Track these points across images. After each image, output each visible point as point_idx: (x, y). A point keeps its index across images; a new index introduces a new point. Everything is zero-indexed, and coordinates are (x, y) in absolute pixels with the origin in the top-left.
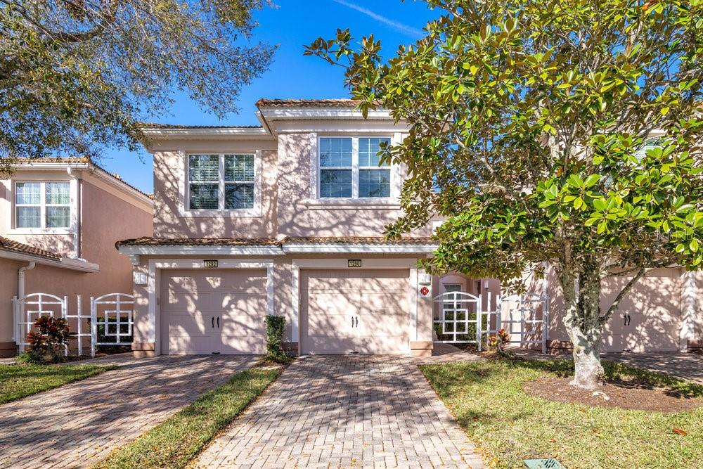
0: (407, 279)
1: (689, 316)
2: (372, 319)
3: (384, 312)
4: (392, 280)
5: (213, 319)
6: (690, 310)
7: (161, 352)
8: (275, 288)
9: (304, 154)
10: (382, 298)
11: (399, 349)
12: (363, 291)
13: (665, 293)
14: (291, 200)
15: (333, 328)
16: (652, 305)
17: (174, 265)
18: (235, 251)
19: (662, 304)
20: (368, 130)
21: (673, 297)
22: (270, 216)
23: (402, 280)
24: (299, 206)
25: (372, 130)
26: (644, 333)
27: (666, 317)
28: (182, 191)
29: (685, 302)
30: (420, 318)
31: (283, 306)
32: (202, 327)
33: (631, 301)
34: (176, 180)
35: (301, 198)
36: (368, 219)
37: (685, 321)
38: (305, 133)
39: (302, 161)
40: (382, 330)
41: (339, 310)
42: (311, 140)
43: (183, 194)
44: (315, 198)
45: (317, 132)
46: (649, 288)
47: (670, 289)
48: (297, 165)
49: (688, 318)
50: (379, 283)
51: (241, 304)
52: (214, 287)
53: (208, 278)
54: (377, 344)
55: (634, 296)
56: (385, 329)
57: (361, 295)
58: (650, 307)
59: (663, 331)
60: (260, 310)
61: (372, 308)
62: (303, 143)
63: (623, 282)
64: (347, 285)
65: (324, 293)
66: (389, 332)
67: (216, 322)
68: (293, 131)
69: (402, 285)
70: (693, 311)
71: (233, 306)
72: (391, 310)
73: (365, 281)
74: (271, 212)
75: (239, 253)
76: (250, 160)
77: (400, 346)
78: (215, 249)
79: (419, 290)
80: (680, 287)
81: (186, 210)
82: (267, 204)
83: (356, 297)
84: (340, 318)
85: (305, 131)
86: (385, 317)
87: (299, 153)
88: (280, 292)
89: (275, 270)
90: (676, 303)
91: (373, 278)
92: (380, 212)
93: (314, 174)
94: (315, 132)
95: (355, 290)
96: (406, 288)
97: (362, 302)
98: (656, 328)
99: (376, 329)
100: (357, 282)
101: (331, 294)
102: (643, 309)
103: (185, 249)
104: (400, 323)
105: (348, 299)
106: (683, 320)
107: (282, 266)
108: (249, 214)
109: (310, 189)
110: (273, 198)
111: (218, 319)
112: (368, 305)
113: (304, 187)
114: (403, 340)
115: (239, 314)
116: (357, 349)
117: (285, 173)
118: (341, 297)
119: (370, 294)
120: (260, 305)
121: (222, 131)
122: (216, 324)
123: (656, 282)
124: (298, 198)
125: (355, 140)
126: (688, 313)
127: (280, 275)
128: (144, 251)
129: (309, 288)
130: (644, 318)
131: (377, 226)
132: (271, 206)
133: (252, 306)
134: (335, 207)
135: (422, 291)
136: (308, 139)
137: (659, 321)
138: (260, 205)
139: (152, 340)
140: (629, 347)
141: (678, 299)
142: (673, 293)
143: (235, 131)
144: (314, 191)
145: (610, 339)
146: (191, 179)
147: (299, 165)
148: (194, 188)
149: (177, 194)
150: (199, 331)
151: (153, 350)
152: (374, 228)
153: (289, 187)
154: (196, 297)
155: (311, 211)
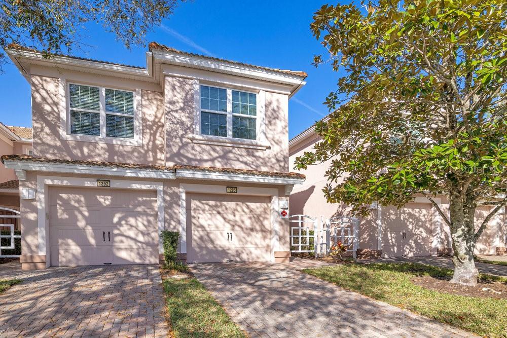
0: (269, 204)
1: (438, 234)
2: (242, 234)
3: (252, 230)
4: (258, 205)
5: (104, 233)
6: (439, 230)
7: (51, 264)
8: (165, 208)
9: (188, 97)
10: (250, 218)
11: (264, 258)
12: (236, 213)
13: (423, 219)
14: (178, 134)
15: (212, 242)
16: (417, 227)
17: (65, 183)
18: (129, 173)
19: (421, 226)
20: (240, 85)
21: (428, 222)
22: (150, 147)
23: (265, 204)
24: (184, 140)
25: (244, 86)
26: (413, 244)
27: (424, 235)
28: (63, 115)
29: (435, 225)
30: (281, 234)
31: (173, 223)
32: (92, 241)
33: (406, 224)
34: (56, 104)
35: (186, 133)
36: (241, 155)
37: (436, 237)
38: (188, 79)
39: (187, 101)
40: (251, 243)
41: (217, 227)
42: (194, 85)
43: (65, 119)
44: (199, 134)
45: (199, 80)
46: (416, 216)
47: (426, 217)
48: (182, 105)
49: (438, 235)
50: (248, 207)
51: (132, 221)
52: (104, 205)
53: (98, 197)
54: (247, 254)
55: (408, 221)
56: (253, 243)
57: (234, 216)
58: (416, 228)
59: (422, 243)
60: (149, 226)
61: (243, 226)
62: (187, 87)
63: (402, 211)
64: (224, 207)
65: (205, 213)
66: (256, 244)
67: (107, 236)
68: (179, 75)
69: (265, 209)
70: (440, 231)
71: (123, 222)
72: (258, 228)
73: (237, 205)
74: (151, 143)
75: (133, 175)
76: (130, 97)
77: (265, 255)
78: (110, 170)
79: (280, 213)
80: (431, 216)
81: (67, 134)
82: (148, 136)
83: (231, 217)
84: (218, 233)
85: (189, 77)
86: (254, 234)
87: (184, 95)
88: (170, 211)
89: (165, 193)
90: (429, 226)
91: (243, 202)
92: (250, 150)
93: (197, 114)
94: (197, 79)
95: (230, 211)
96: (268, 211)
97: (235, 221)
98: (419, 241)
99: (247, 242)
100: (231, 205)
101: (211, 214)
102: (412, 229)
103: (79, 167)
104: (265, 238)
105: (224, 219)
106: (433, 236)
107: (171, 189)
108: (130, 143)
109: (194, 126)
110: (152, 132)
111: (109, 233)
112: (240, 223)
113: (189, 124)
114: (267, 251)
115: (129, 229)
116: (232, 258)
117: (172, 111)
118: (219, 217)
119: (241, 215)
120: (149, 222)
121: (106, 66)
122: (107, 238)
123: (419, 212)
124: (184, 132)
125: (229, 92)
126: (437, 232)
127: (169, 196)
128: (35, 167)
129: (192, 209)
130: (413, 235)
131: (248, 162)
132: (150, 138)
133: (140, 223)
134: (216, 143)
135: (282, 213)
136: (192, 85)
137: (421, 237)
138: (141, 137)
139: (43, 253)
140: (405, 253)
141: (430, 223)
142: (427, 219)
143: (119, 68)
144: (198, 128)
145: (396, 248)
146: (71, 107)
147: (185, 105)
148: (74, 114)
149: (58, 118)
150: (90, 245)
151: (44, 263)
152: (246, 163)
153: (176, 122)
154: (86, 214)
155: (195, 145)
